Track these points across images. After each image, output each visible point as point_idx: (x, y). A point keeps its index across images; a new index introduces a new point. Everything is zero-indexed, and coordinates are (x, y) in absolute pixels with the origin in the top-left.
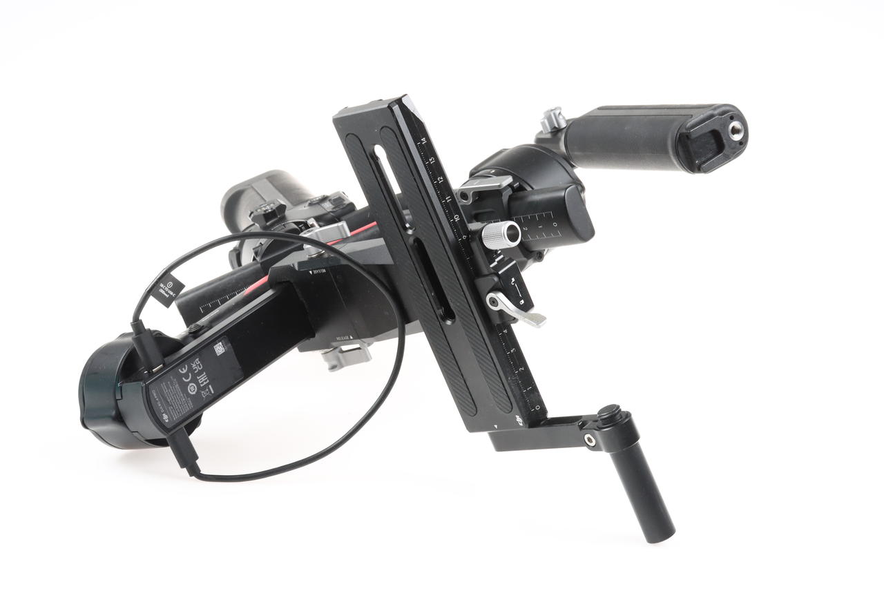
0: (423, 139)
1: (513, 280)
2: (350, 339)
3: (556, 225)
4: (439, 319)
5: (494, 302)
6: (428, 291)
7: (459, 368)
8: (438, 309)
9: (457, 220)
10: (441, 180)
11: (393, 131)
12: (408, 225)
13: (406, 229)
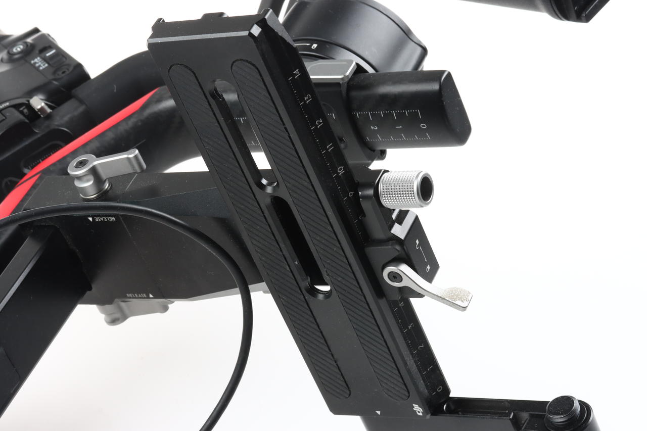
0: (296, 72)
1: (417, 242)
2: (148, 297)
3: (423, 126)
4: (304, 291)
5: (396, 277)
6: (289, 260)
7: (328, 346)
8: (303, 280)
9: (341, 172)
10: (320, 123)
11: (254, 65)
12: (264, 182)
13: (262, 187)
